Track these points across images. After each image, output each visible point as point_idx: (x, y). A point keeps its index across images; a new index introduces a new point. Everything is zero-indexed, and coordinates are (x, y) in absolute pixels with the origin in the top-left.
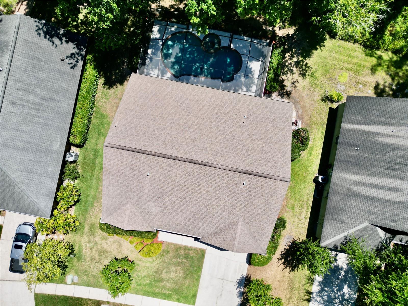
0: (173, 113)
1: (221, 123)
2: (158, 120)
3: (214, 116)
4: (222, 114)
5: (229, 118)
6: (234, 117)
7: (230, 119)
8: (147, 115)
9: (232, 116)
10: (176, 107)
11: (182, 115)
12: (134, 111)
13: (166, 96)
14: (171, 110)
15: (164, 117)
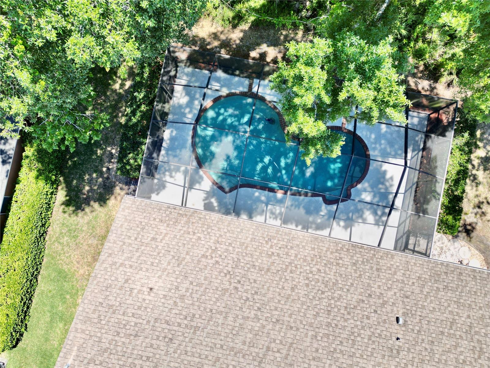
0: (221, 313)
1: (341, 342)
2: (181, 338)
3: (323, 319)
4: (342, 311)
5: (358, 323)
6: (371, 321)
7: (363, 328)
8: (152, 323)
9: (368, 318)
10: (227, 294)
11: (243, 318)
12: (121, 313)
13: (203, 260)
14: (215, 303)
15: (197, 328)
